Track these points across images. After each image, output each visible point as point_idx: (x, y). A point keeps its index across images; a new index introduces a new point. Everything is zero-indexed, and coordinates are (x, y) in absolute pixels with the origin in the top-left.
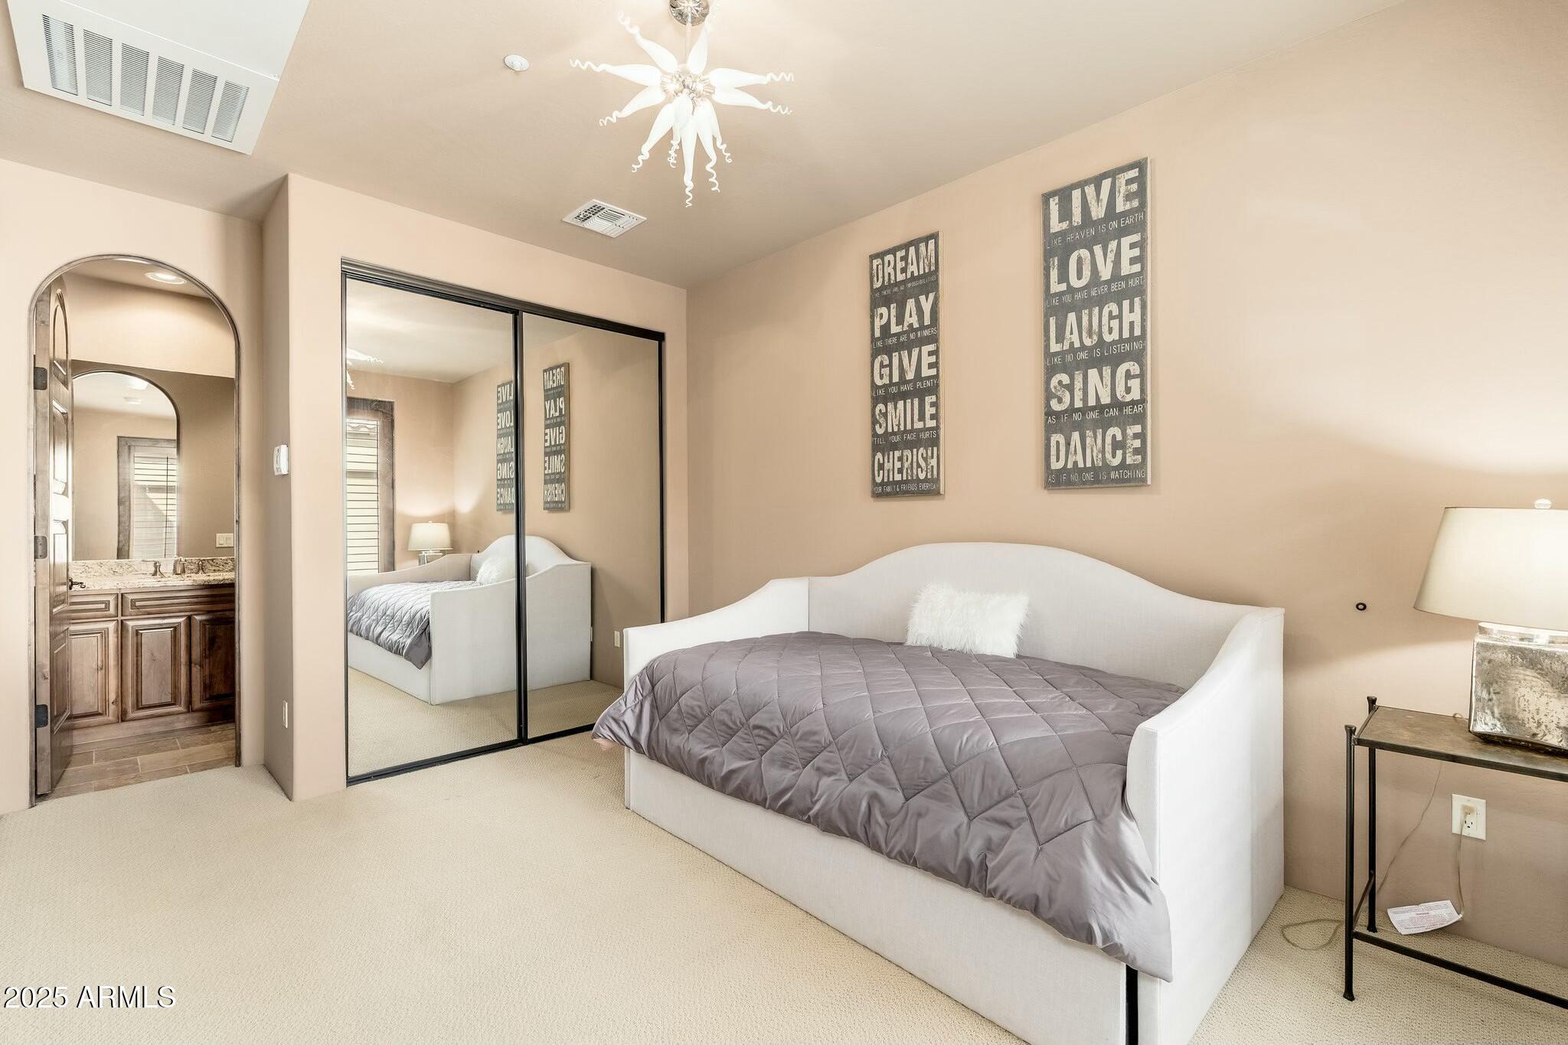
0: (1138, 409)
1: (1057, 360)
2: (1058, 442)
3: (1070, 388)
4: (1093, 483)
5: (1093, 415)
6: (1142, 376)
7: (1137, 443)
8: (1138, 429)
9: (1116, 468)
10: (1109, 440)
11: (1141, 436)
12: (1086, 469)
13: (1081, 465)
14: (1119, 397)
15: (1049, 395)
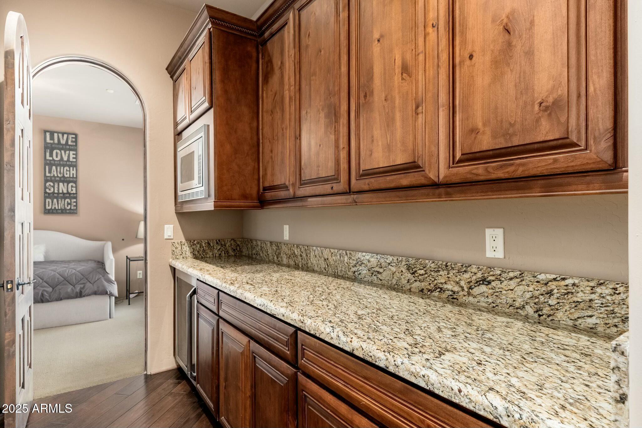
0: (75, 195)
1: (49, 178)
2: (49, 202)
3: (54, 187)
4: (61, 213)
5: (62, 195)
6: (76, 187)
7: (75, 204)
8: (75, 200)
9: (68, 210)
10: (66, 202)
11: (76, 202)
12: (58, 209)
13: (57, 208)
14: (69, 192)
15: (45, 188)
